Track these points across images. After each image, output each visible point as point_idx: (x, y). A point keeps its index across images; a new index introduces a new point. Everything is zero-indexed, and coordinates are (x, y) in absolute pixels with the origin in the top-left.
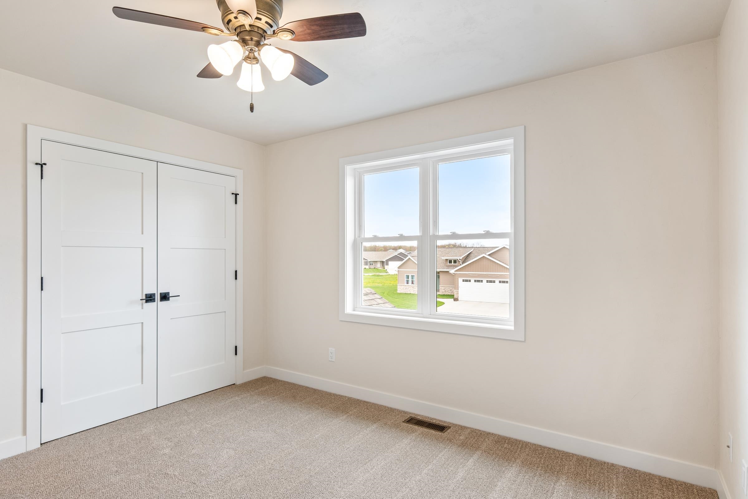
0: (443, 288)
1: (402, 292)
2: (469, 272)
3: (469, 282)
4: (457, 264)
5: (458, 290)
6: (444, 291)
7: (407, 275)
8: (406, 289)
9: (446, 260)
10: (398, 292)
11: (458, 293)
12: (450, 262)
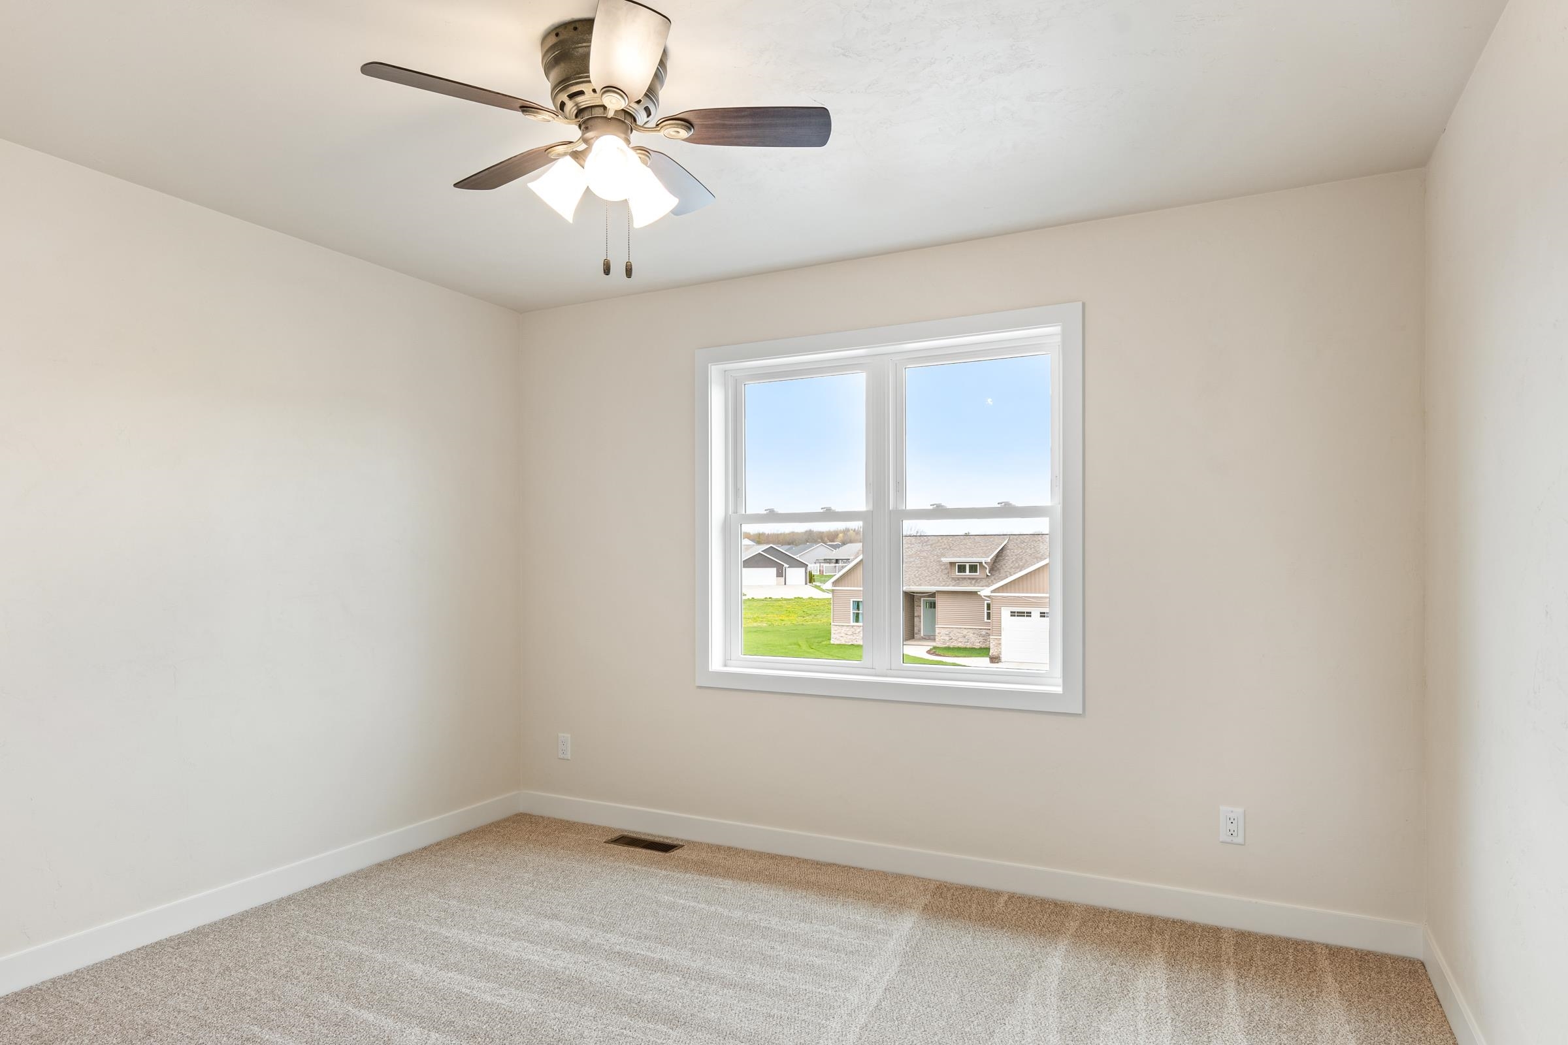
0: (943, 631)
1: (843, 643)
2: (1027, 593)
3: (1027, 616)
4: (978, 573)
5: (1001, 636)
6: (947, 638)
7: (855, 600)
8: (853, 633)
9: (952, 564)
10: (832, 642)
11: (1000, 644)
12: (962, 568)
